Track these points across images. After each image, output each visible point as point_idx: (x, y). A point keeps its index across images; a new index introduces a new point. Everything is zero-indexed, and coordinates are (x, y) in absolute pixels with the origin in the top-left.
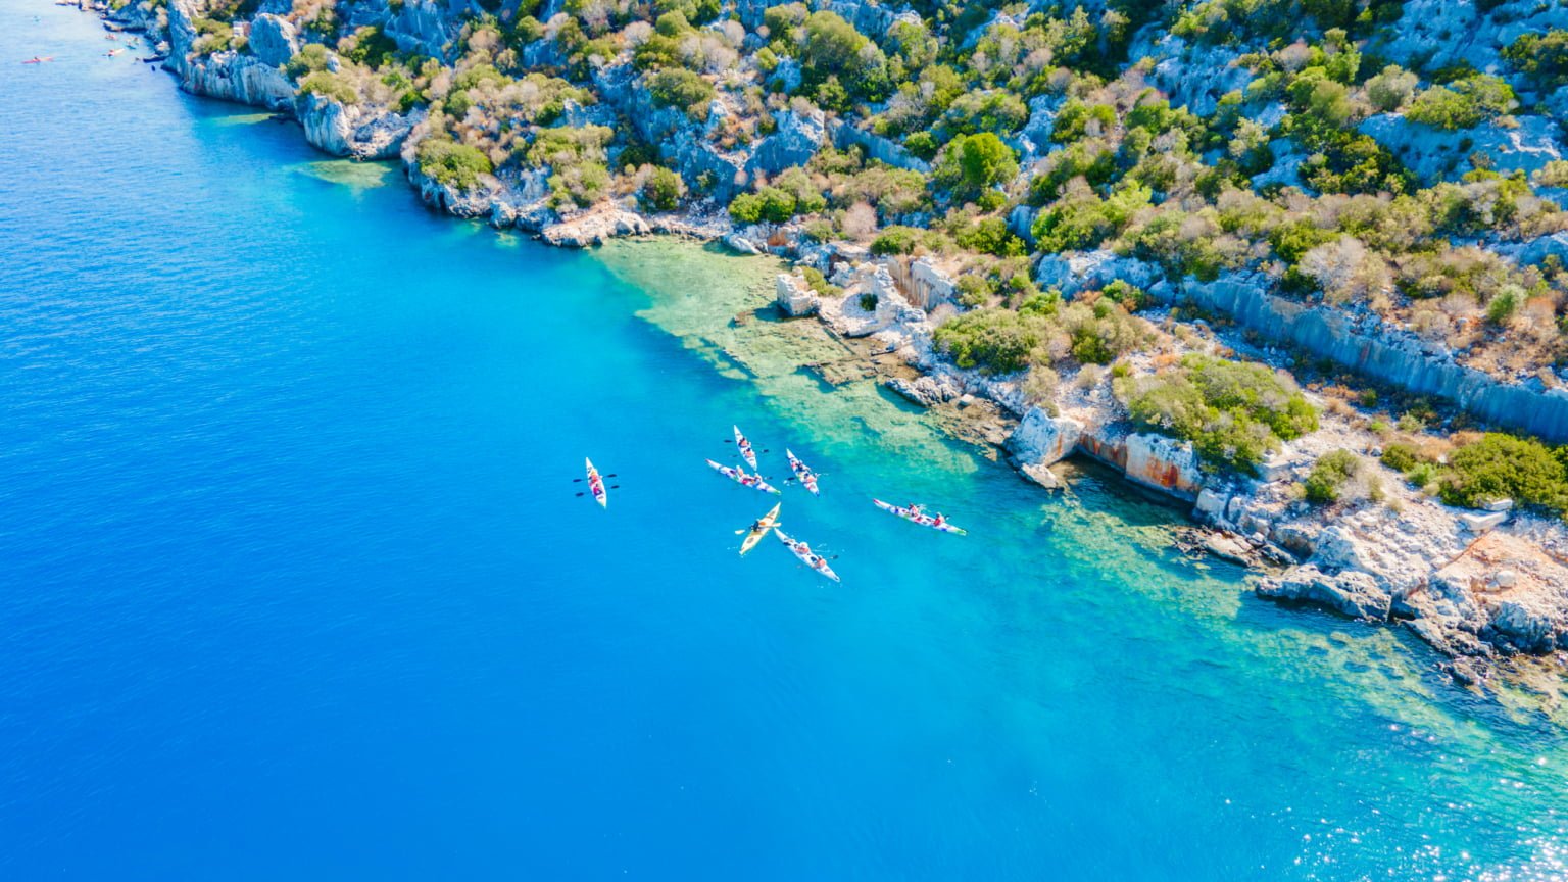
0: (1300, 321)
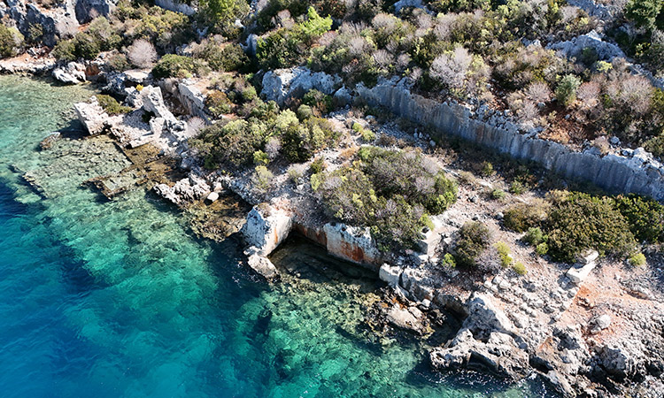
0: (436, 112)
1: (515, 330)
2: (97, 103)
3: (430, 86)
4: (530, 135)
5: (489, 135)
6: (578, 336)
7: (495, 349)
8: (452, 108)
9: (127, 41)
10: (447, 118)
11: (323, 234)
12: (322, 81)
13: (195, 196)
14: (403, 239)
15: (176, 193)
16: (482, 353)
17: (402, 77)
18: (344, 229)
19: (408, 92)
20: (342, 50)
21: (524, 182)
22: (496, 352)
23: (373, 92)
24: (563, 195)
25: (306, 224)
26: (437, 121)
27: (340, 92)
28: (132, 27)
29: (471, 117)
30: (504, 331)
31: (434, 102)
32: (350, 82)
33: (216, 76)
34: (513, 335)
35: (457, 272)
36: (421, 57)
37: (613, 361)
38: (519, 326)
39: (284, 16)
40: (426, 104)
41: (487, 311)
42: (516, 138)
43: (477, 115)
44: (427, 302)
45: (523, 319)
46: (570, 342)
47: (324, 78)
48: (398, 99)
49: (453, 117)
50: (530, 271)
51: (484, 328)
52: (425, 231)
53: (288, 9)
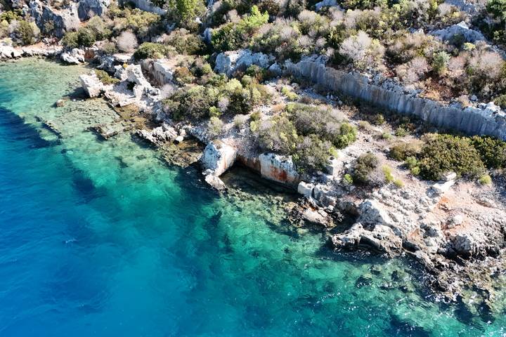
0: (344, 80)
1: (393, 223)
2: (95, 75)
3: (340, 61)
4: (413, 94)
5: (382, 96)
6: (439, 228)
7: (378, 235)
8: (356, 77)
9: (116, 33)
10: (352, 84)
11: (258, 162)
12: (260, 59)
13: (167, 138)
14: (316, 164)
15: (153, 136)
16: (369, 237)
17: (319, 55)
18: (273, 157)
19: (323, 65)
20: (276, 36)
21: (406, 128)
22: (379, 237)
23: (298, 66)
24: (434, 136)
25: (247, 156)
26: (344, 87)
27: (273, 67)
28: (119, 23)
29: (369, 83)
30: (385, 224)
31: (342, 73)
32: (280, 59)
33: (181, 58)
34: (392, 227)
35: (354, 187)
36: (333, 40)
37: (462, 245)
38: (396, 221)
39: (233, 14)
40: (336, 74)
41: (373, 210)
42: (402, 97)
43: (373, 82)
44: (331, 207)
45: (399, 216)
46: (432, 232)
47: (262, 57)
48: (316, 70)
49: (356, 84)
50: (406, 186)
51: (371, 222)
52: (332, 159)
53: (236, 9)
